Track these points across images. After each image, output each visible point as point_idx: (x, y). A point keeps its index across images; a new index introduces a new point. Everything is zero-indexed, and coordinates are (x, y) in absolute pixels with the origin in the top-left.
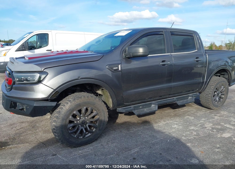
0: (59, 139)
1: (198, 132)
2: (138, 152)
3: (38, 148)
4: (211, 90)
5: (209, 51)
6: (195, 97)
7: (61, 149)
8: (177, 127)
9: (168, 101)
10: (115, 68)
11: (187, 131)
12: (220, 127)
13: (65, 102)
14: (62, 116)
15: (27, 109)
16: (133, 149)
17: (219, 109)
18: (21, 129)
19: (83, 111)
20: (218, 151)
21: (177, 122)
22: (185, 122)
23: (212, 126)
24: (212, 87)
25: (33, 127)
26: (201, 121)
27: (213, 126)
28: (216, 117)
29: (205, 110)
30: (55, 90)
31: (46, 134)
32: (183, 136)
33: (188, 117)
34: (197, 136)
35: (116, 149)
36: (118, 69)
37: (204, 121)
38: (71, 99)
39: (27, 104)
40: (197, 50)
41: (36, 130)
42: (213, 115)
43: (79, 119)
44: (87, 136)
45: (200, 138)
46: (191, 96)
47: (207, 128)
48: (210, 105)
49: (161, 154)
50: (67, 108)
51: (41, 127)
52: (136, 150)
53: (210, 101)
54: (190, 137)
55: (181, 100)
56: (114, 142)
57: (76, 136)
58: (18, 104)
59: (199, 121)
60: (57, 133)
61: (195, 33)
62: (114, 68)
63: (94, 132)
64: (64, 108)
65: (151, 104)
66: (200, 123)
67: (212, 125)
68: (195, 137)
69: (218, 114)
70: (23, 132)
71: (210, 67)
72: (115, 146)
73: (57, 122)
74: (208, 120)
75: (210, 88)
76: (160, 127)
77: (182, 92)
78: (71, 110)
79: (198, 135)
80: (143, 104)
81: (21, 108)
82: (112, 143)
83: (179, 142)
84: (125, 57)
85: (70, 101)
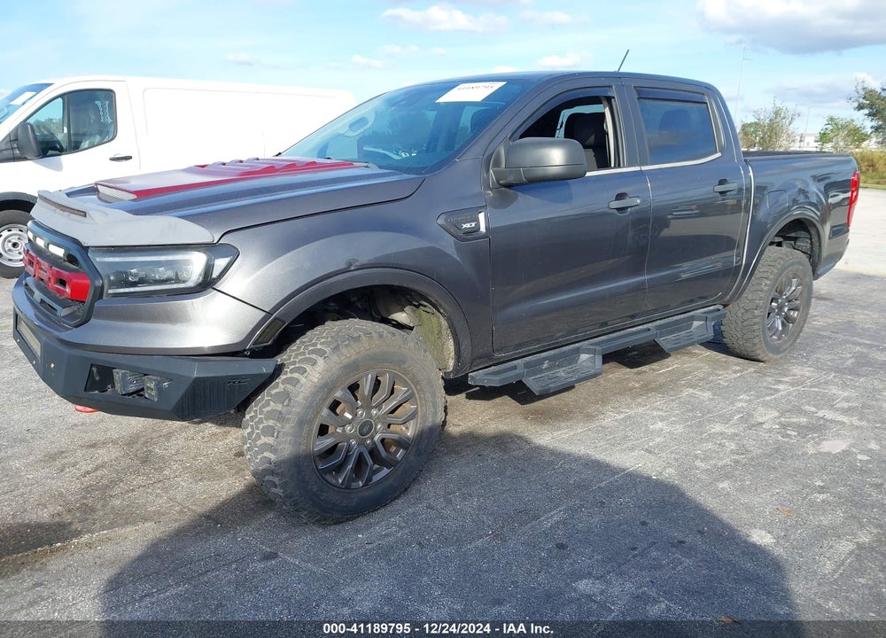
0: (286, 496)
1: (739, 440)
2: (564, 522)
3: (196, 535)
4: (762, 295)
5: (756, 158)
6: (713, 319)
7: (285, 535)
8: (667, 429)
9: (633, 338)
10: (469, 226)
11: (701, 439)
12: (803, 420)
13: (300, 358)
14: (297, 409)
15: (160, 390)
16: (545, 512)
17: (781, 358)
18: (96, 469)
19: (366, 387)
20: (823, 501)
21: (659, 409)
22: (688, 411)
23: (779, 417)
24: (766, 285)
25: (145, 461)
26: (740, 405)
27: (783, 419)
28: (781, 387)
29: (738, 364)
30: (269, 314)
31: (206, 482)
32: (696, 457)
33: (691, 390)
34: (742, 454)
35: (487, 519)
36: (477, 229)
37: (746, 401)
38: (322, 344)
39: (161, 374)
40: (719, 155)
41: (161, 469)
42: (770, 379)
43: (350, 417)
44: (376, 478)
45: (752, 459)
46: (699, 319)
47: (764, 426)
48: (758, 347)
49: (644, 524)
50: (316, 380)
51: (175, 457)
52: (556, 516)
53: (756, 334)
54: (720, 459)
55: (672, 332)
56: (470, 495)
57: (340, 481)
58: (118, 374)
59: (733, 403)
60: (278, 474)
61: (710, 90)
62: (465, 226)
63: (398, 462)
64: (303, 380)
65: (578, 351)
66: (738, 412)
67: (777, 414)
68: (736, 457)
69: (785, 376)
70: (113, 483)
71: (761, 215)
72: (480, 508)
73: (281, 434)
74: (758, 398)
75: (757, 288)
76: (611, 433)
77: (667, 307)
78: (327, 387)
79: (742, 450)
80: (552, 352)
81: (132, 388)
82: (465, 499)
83: (690, 480)
84: (498, 181)
85: (321, 353)
